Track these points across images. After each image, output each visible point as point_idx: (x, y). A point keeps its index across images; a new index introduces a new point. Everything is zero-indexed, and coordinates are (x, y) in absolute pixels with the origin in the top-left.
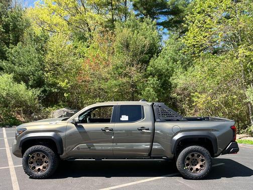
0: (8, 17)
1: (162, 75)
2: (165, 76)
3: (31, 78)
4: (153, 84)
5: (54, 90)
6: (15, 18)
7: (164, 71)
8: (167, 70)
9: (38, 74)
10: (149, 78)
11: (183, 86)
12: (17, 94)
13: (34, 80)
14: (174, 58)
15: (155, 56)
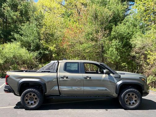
0: (22, 6)
1: (124, 38)
2: (127, 39)
3: (32, 44)
4: (116, 45)
5: (47, 52)
6: (26, 6)
7: (125, 34)
8: (128, 33)
9: (36, 42)
10: (113, 41)
11: (140, 46)
12: (21, 56)
13: (34, 46)
14: (134, 23)
15: (118, 23)
